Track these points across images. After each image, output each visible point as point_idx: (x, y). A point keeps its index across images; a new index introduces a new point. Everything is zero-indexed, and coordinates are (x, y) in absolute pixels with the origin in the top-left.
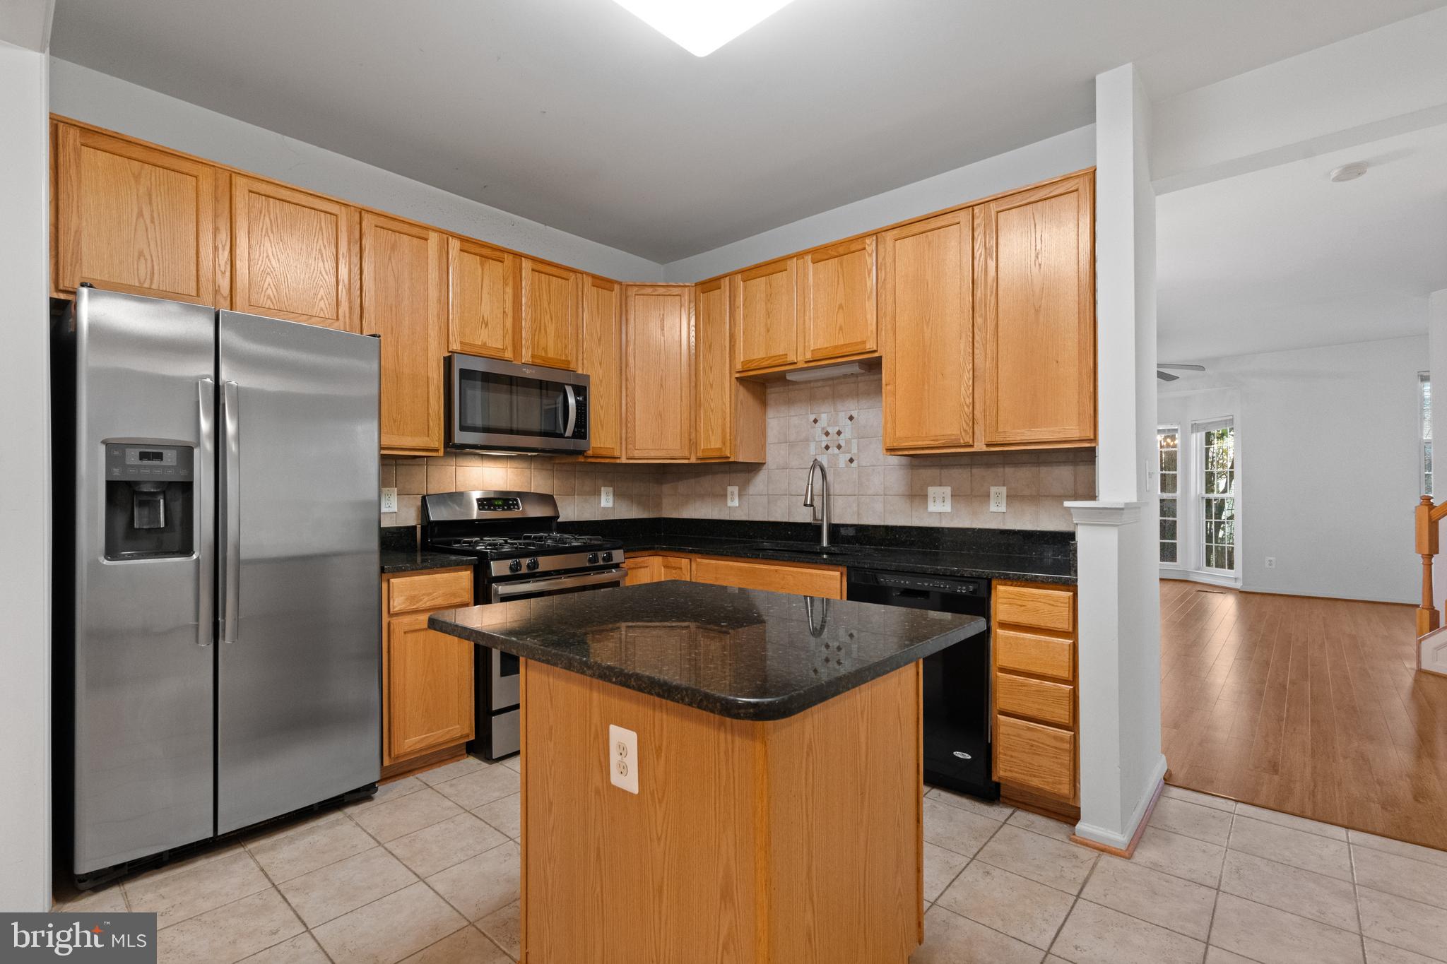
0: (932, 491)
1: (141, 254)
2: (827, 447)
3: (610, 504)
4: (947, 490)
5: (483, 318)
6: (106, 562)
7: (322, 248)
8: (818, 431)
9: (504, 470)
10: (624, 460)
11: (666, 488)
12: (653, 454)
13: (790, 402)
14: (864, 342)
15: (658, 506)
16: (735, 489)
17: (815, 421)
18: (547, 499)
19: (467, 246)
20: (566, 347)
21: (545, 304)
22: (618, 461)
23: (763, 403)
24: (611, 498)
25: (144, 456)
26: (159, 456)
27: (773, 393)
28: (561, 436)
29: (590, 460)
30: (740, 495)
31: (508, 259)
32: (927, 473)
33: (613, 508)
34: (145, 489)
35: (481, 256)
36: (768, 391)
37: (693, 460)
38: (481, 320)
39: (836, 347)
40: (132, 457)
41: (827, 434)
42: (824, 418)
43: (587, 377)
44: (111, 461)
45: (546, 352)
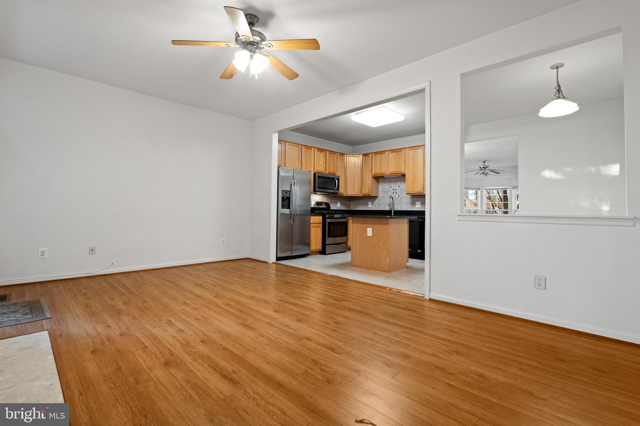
0: (416, 202)
2: (393, 193)
3: (339, 206)
4: (420, 203)
6: (281, 208)
7: (297, 153)
8: (391, 189)
9: (319, 197)
11: (352, 202)
12: (352, 194)
13: (384, 182)
14: (402, 171)
15: (350, 207)
16: (371, 203)
17: (391, 187)
18: (327, 204)
19: (318, 150)
20: (334, 169)
21: (331, 160)
22: (344, 195)
23: (378, 182)
24: (340, 204)
25: (286, 193)
26: (287, 193)
27: (380, 180)
28: (334, 189)
29: (338, 195)
30: (372, 204)
31: (325, 151)
32: (416, 199)
33: (340, 207)
34: (285, 198)
35: (320, 151)
36: (379, 179)
37: (361, 195)
38: (320, 165)
39: (396, 171)
40: (284, 192)
41: (393, 190)
42: (393, 186)
43: (339, 176)
44: (283, 194)
45: (331, 171)
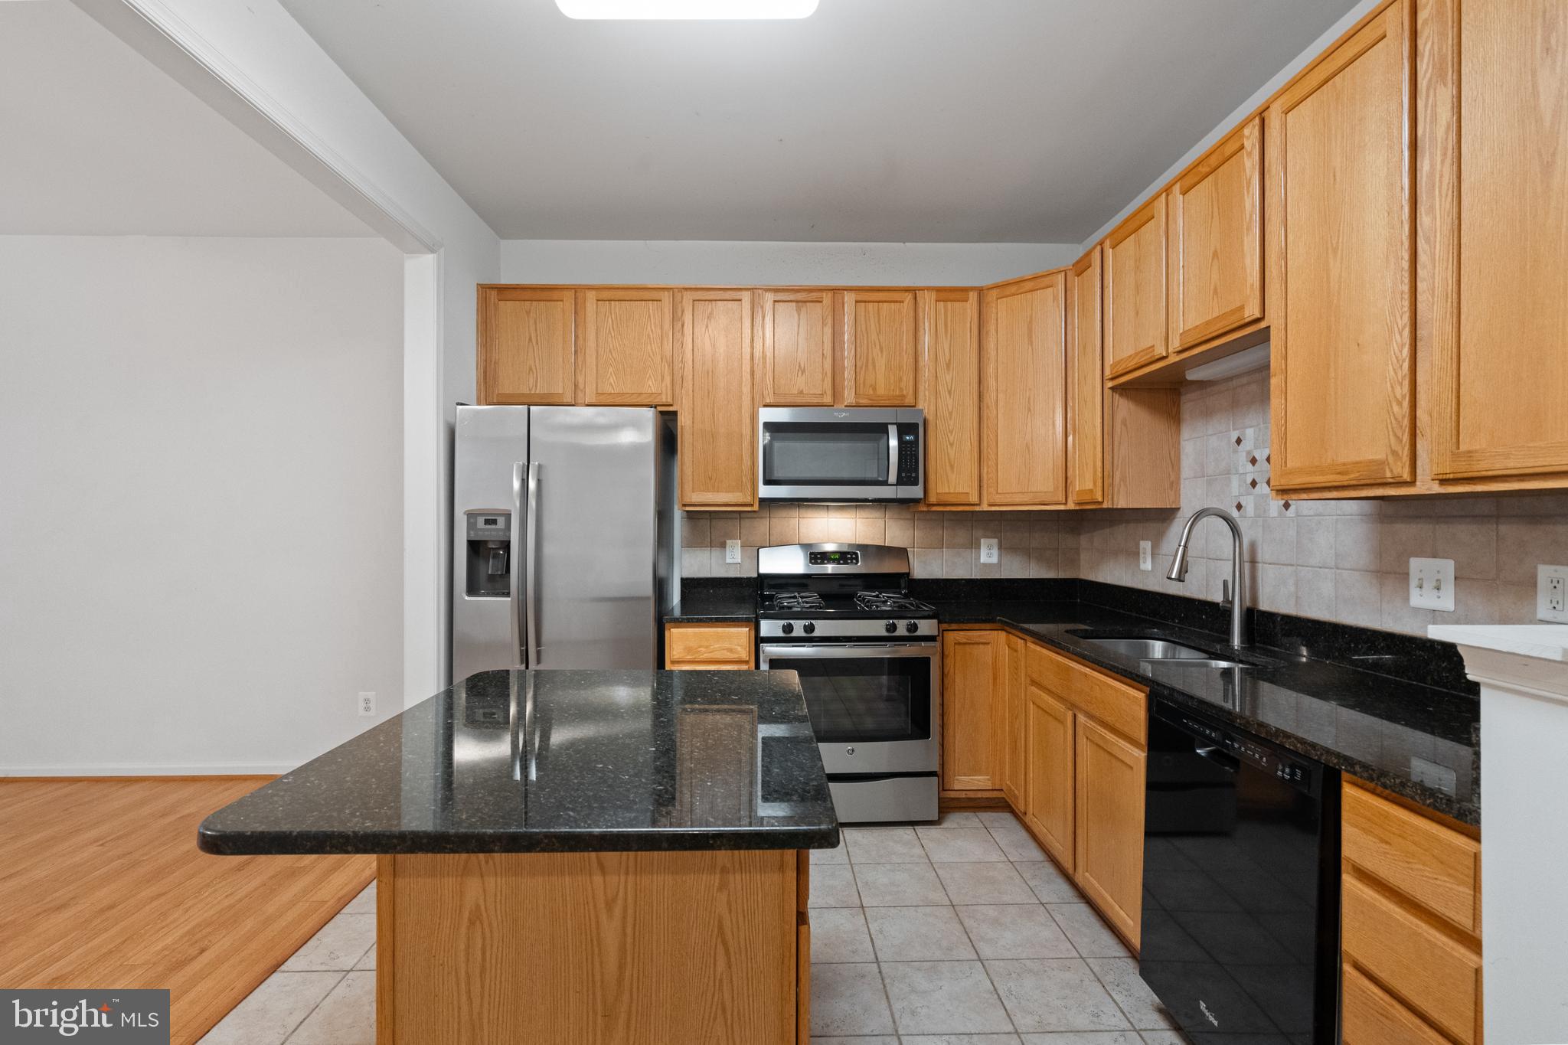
0: (1416, 564)
1: (531, 369)
2: (1254, 484)
3: (994, 560)
4: (1448, 567)
5: (800, 366)
6: (467, 598)
7: (651, 333)
8: (1242, 458)
9: (854, 520)
10: (985, 507)
11: (1084, 540)
12: (1018, 499)
13: (1208, 413)
16: (1146, 545)
17: (1239, 441)
18: (901, 553)
19: (781, 296)
20: (901, 379)
21: (874, 336)
22: (977, 508)
23: (1173, 416)
25: (487, 522)
26: (494, 522)
27: (1189, 403)
28: (885, 483)
29: (935, 508)
30: (1153, 555)
31: (827, 298)
32: (1407, 531)
33: (1000, 564)
34: (491, 546)
35: (797, 302)
36: (1183, 398)
37: (1071, 506)
38: (797, 368)
39: (1208, 323)
40: (481, 521)
41: (1254, 461)
42: (1250, 434)
43: (927, 413)
44: (471, 526)
45: (874, 389)
